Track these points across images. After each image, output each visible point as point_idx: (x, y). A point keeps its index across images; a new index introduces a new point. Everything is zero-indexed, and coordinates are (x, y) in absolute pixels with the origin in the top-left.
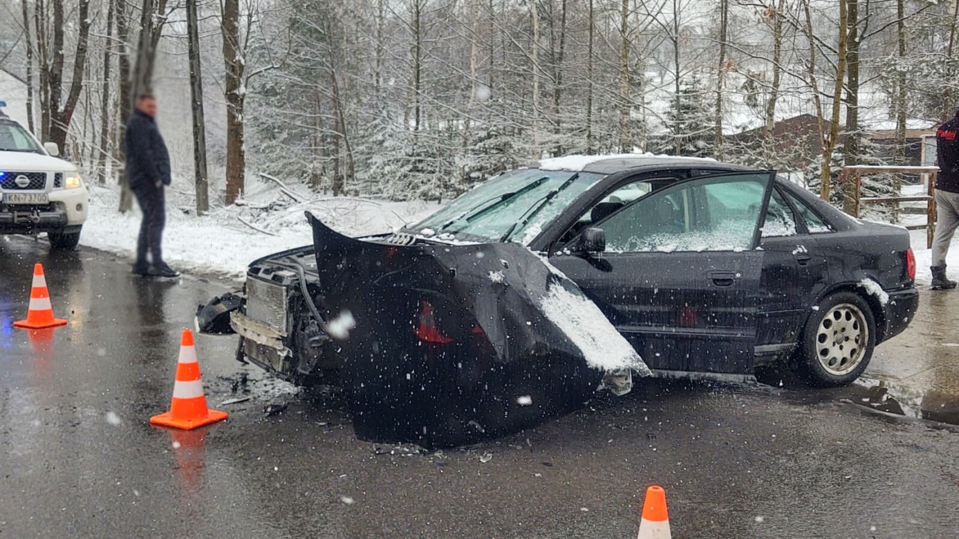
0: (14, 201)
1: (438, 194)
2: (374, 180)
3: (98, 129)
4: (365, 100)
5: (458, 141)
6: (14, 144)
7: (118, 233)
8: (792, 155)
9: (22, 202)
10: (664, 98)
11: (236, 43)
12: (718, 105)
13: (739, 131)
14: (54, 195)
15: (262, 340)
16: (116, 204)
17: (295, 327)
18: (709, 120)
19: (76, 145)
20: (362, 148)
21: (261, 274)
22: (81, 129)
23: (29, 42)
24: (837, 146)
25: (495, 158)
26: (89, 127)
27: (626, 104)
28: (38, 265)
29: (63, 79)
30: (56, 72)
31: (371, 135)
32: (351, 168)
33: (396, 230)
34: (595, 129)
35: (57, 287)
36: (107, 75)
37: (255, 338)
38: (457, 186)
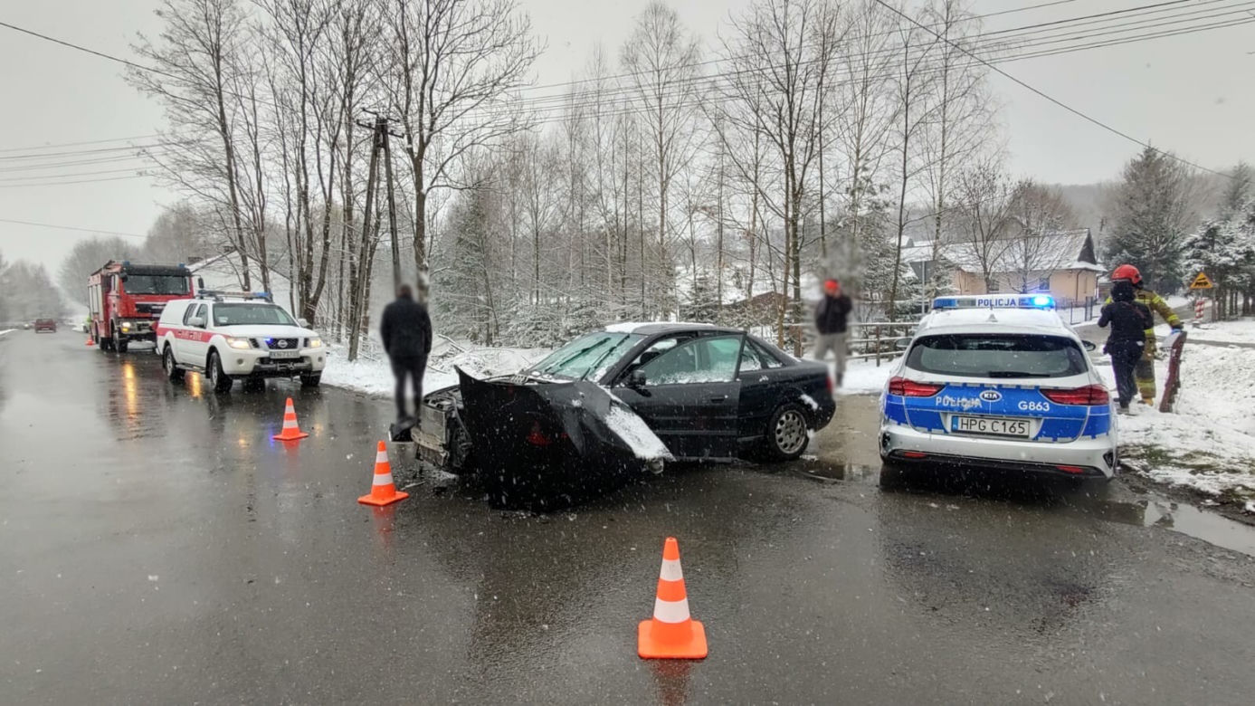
0: (277, 357)
1: (550, 343)
2: (511, 336)
3: (337, 307)
4: (505, 287)
5: (564, 310)
6: (278, 320)
7: (346, 375)
8: (763, 317)
9: (282, 357)
10: (687, 283)
11: (423, 254)
12: (719, 287)
13: (732, 302)
14: (304, 352)
15: (431, 447)
16: (347, 356)
17: (451, 437)
18: (714, 296)
19: (322, 318)
20: (504, 316)
21: (430, 404)
22: (325, 309)
23: (291, 255)
24: (788, 311)
25: (585, 321)
26: (331, 306)
27: (666, 287)
28: (289, 400)
29: (313, 277)
30: (308, 273)
31: (509, 308)
32: (497, 328)
33: (517, 372)
34: (647, 301)
35: (303, 411)
36: (342, 275)
37: (426, 445)
38: (562, 338)
